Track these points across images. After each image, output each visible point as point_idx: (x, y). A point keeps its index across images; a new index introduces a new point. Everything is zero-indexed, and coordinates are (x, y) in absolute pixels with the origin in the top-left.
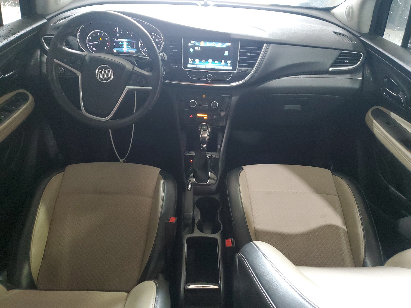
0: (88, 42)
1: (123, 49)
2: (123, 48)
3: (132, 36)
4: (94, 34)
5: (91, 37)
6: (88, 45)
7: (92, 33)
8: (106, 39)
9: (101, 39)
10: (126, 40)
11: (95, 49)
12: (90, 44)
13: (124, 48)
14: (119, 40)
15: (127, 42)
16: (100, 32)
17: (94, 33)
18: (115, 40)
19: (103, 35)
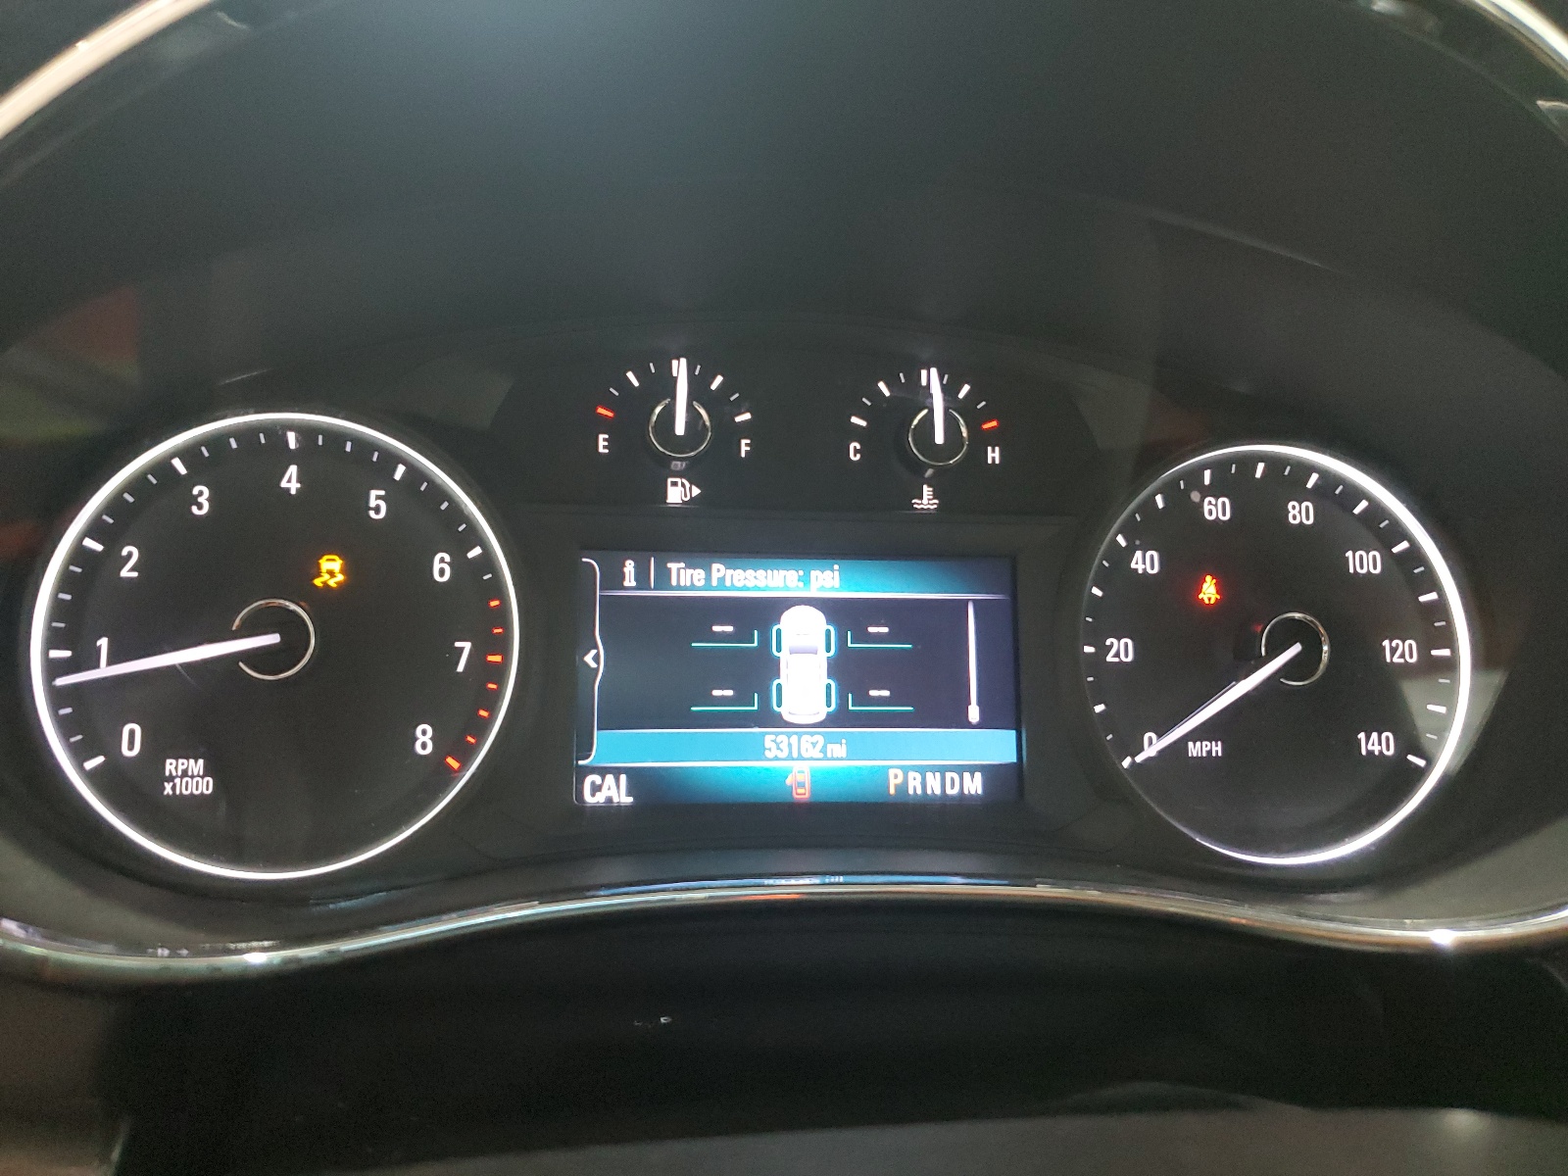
0: (53, 640)
1: (771, 737)
2: (769, 718)
3: (927, 500)
4: (202, 492)
5: (132, 552)
6: (57, 697)
7: (162, 467)
8: (441, 567)
9: (331, 570)
10: (829, 580)
11: (197, 766)
12: (105, 671)
13: (777, 721)
14: (688, 579)
15: (834, 609)
16: (319, 450)
17: (205, 461)
18: (615, 578)
19: (375, 499)
